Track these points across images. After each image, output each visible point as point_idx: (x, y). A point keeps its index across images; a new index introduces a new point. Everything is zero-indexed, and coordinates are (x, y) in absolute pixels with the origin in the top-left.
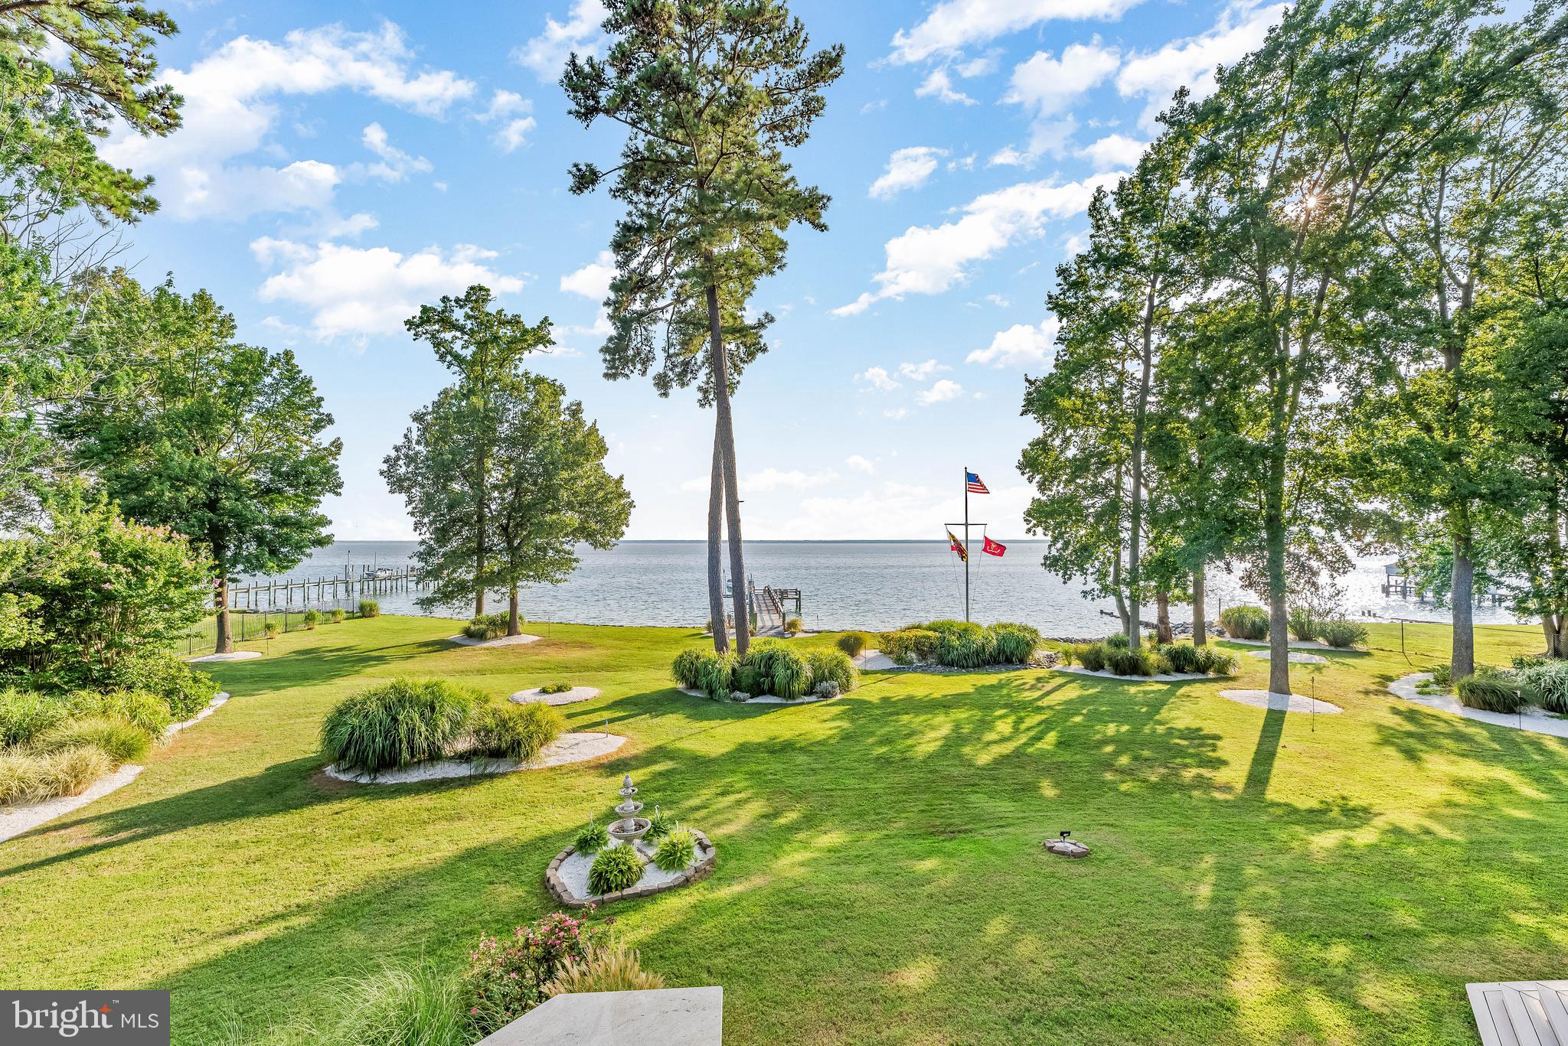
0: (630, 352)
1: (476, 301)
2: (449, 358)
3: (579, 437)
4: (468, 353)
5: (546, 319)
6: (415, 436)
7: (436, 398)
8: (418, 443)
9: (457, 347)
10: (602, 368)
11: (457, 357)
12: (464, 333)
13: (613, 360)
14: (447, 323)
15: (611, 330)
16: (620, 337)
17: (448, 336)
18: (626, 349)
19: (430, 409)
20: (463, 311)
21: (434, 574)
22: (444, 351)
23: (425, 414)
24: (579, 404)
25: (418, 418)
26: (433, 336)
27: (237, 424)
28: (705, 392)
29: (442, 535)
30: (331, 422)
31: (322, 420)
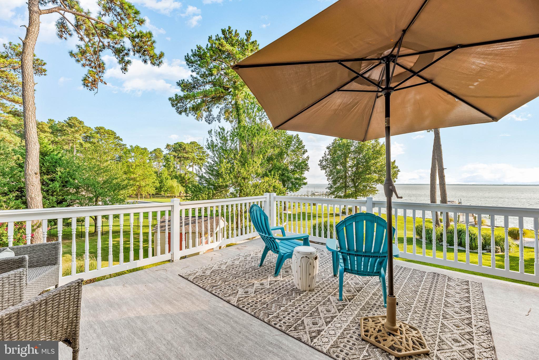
3: (378, 148)
6: (327, 153)
8: (328, 155)
19: (331, 145)
21: (332, 194)
23: (330, 147)
25: (328, 148)
29: (335, 182)
30: (307, 151)
31: (305, 151)
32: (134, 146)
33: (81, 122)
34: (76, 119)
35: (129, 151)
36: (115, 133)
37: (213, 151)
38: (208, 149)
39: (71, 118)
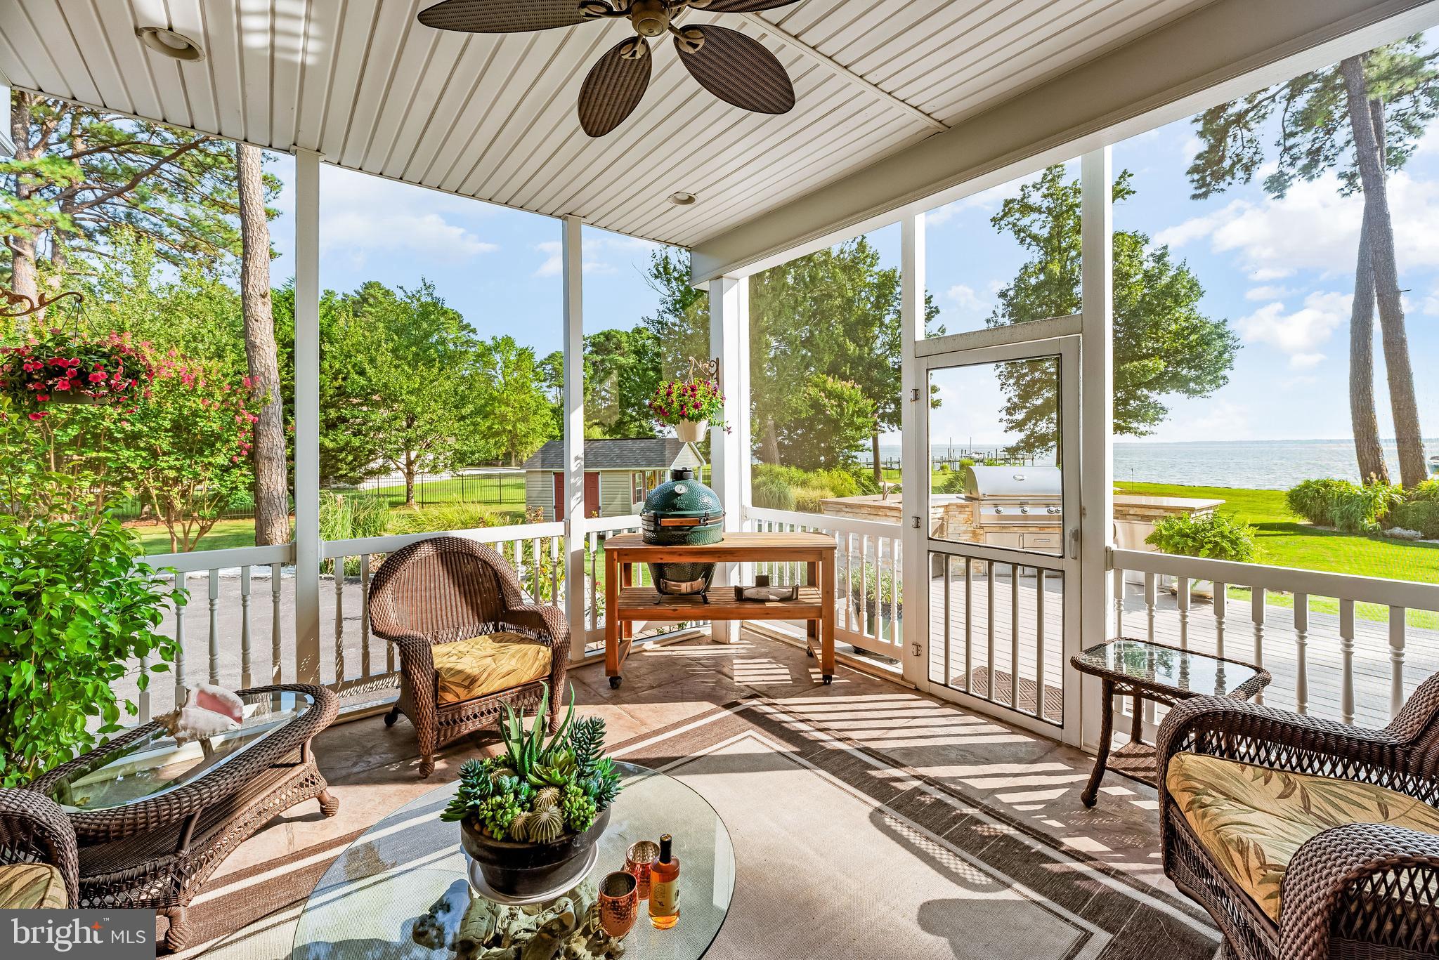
0: (1227, 164)
1: (1052, 180)
2: (1028, 240)
3: (1165, 280)
4: (1045, 233)
5: (1125, 172)
6: (1000, 312)
7: (1017, 275)
8: (1004, 316)
9: (1035, 230)
10: (1191, 189)
11: (1035, 238)
12: (1040, 212)
13: (1203, 178)
14: (1026, 209)
15: (1202, 146)
16: (1213, 149)
17: (1025, 221)
18: (1222, 159)
19: (1012, 286)
20: (1040, 193)
21: (1020, 425)
22: (1022, 234)
23: (1007, 290)
24: (1165, 247)
25: (1003, 295)
26: (1014, 225)
27: (882, 324)
28: (1351, 178)
29: (1025, 396)
30: (938, 312)
31: (932, 312)
32: (499, 337)
33: (388, 291)
34: (378, 285)
35: (489, 349)
36: (460, 316)
37: (669, 281)
38: (656, 277)
39: (370, 283)
